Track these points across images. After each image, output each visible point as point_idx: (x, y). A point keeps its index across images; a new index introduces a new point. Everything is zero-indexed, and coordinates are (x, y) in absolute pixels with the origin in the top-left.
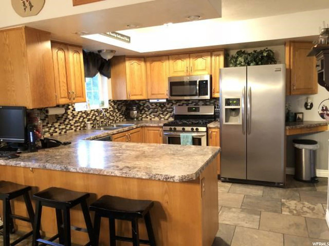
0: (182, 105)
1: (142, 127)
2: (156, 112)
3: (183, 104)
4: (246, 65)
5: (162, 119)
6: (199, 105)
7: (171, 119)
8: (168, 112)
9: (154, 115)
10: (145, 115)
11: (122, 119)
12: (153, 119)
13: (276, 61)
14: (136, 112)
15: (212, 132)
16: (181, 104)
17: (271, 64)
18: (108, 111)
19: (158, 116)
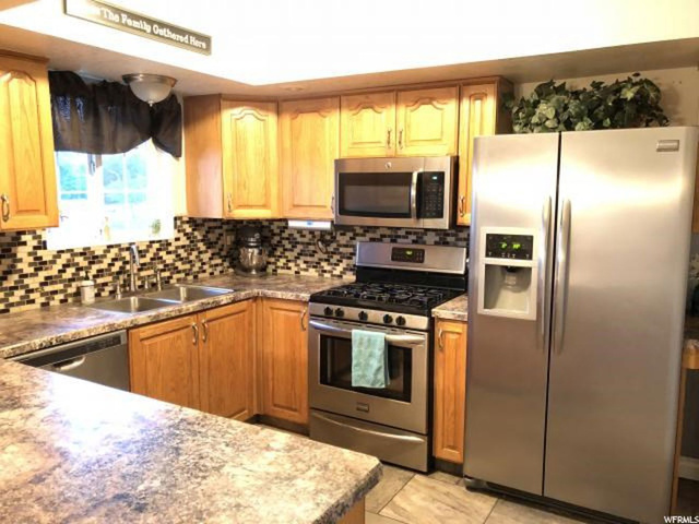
0: (380, 240)
1: (255, 298)
2: (312, 256)
3: (383, 236)
4: (562, 126)
5: (327, 275)
6: (424, 243)
7: (350, 278)
8: (343, 256)
9: (305, 262)
10: (283, 261)
11: (219, 268)
12: (302, 273)
13: (665, 118)
14: (256, 251)
15: (444, 332)
16: (377, 236)
17: (647, 126)
18: (171, 248)
19: (316, 265)
